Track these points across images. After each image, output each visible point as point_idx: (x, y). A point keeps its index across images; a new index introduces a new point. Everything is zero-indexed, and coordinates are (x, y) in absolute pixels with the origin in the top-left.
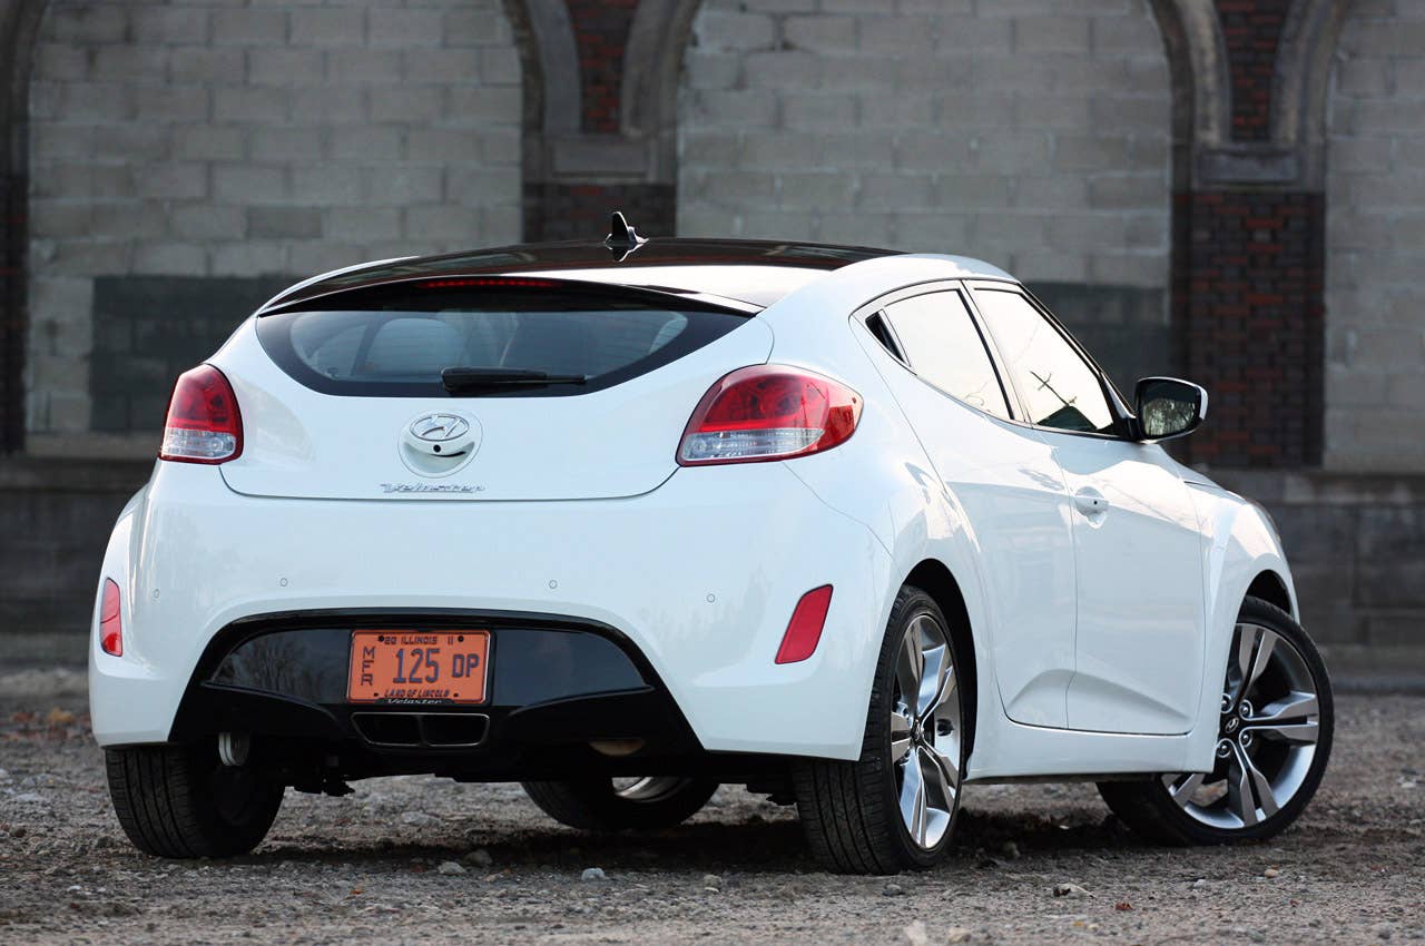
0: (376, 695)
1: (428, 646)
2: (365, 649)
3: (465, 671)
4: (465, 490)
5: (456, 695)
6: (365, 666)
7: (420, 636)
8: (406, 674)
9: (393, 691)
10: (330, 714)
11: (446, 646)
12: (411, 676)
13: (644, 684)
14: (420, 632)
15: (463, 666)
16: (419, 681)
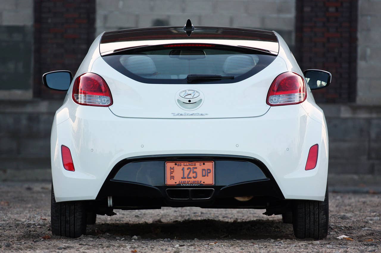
0: (176, 183)
1: (193, 166)
2: (171, 167)
3: (206, 174)
4: (202, 115)
5: (204, 182)
6: (171, 174)
7: (190, 163)
8: (186, 176)
9: (182, 181)
10: (158, 189)
11: (199, 166)
12: (187, 176)
13: (266, 178)
14: (190, 162)
15: (206, 173)
16: (191, 178)
